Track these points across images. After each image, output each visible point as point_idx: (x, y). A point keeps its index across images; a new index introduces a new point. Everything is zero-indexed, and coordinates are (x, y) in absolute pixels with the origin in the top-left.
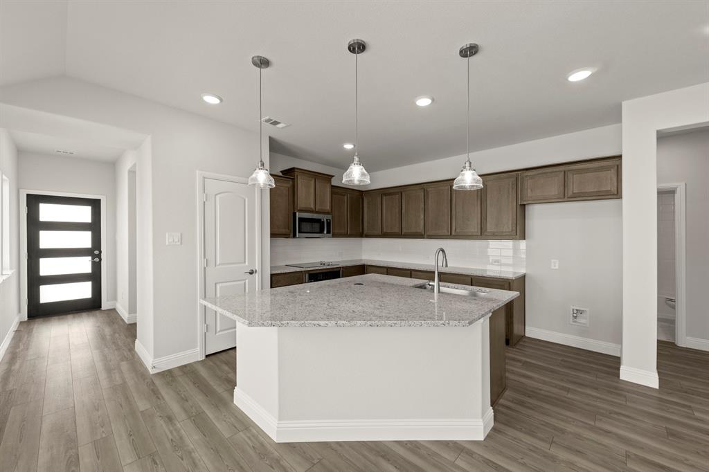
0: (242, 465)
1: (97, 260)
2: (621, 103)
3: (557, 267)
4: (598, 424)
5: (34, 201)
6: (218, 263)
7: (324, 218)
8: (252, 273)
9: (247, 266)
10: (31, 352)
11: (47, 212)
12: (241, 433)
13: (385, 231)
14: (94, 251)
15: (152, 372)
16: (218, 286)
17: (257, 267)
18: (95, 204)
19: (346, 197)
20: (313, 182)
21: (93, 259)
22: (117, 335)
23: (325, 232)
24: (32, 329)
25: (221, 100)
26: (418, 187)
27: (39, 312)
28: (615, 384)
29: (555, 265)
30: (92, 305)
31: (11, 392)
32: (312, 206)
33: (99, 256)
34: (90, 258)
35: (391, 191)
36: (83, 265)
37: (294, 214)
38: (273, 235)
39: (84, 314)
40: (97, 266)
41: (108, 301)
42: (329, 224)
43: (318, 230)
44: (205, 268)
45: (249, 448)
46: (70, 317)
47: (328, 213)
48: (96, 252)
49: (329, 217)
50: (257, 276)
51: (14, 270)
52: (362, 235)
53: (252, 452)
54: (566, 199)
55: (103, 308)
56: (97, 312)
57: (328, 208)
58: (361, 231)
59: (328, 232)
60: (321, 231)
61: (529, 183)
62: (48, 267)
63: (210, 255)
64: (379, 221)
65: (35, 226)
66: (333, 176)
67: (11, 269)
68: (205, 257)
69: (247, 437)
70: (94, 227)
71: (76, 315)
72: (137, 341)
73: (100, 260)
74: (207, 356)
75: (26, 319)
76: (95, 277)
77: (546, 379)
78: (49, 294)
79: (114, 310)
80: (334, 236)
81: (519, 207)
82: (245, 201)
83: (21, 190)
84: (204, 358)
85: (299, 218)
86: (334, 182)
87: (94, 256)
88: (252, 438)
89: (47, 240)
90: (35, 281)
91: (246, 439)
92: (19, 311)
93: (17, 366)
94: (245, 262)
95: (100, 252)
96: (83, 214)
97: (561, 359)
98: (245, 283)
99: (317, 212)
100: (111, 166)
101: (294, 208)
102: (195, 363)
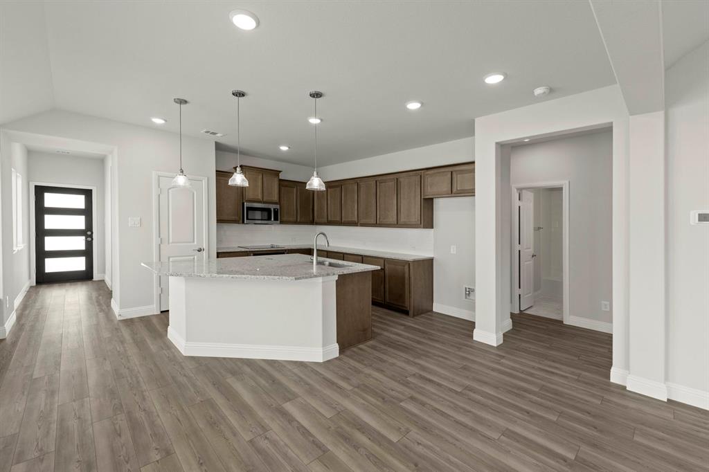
1: (89, 239)
2: (474, 120)
3: (455, 252)
4: (417, 361)
5: (40, 191)
6: (171, 241)
7: (272, 207)
8: (200, 250)
9: (196, 245)
10: (38, 305)
11: (51, 200)
12: (164, 351)
13: (329, 219)
14: (87, 232)
15: (119, 318)
16: (171, 259)
17: (205, 246)
18: (88, 193)
19: (295, 189)
20: (260, 177)
21: (86, 238)
22: (101, 297)
23: (273, 219)
24: (39, 292)
25: (166, 121)
26: (351, 182)
27: (44, 279)
28: (469, 343)
29: (453, 250)
30: (85, 276)
31: (23, 325)
32: (260, 197)
33: (91, 236)
34: (84, 238)
35: (333, 184)
36: (79, 243)
37: (243, 204)
38: (219, 221)
39: (79, 283)
40: (89, 244)
41: (98, 273)
42: (276, 212)
43: (266, 218)
44: (160, 245)
45: (165, 358)
46: (68, 284)
47: (276, 203)
48: (89, 233)
49: (278, 207)
50: (205, 254)
51: (26, 244)
52: (312, 222)
54: (453, 195)
55: (94, 280)
56: (90, 282)
57: (276, 198)
58: (311, 219)
59: (276, 219)
60: (269, 219)
61: (428, 180)
62: (51, 244)
63: (164, 235)
64: (326, 211)
65: (41, 211)
66: (280, 172)
67: (23, 243)
68: (160, 237)
70: (87, 212)
71: (72, 283)
72: (112, 300)
73: (92, 239)
74: (161, 312)
75: (35, 284)
76: (88, 253)
77: (409, 335)
78: (52, 266)
79: (103, 281)
80: (282, 223)
81: (422, 200)
82: (193, 194)
83: (31, 183)
84: (159, 313)
85: (247, 208)
86: (282, 176)
87: (87, 236)
89: (51, 222)
90: (42, 255)
92: (30, 278)
93: (27, 312)
94: (194, 242)
95: (92, 233)
96: (79, 202)
97: (442, 326)
98: (194, 258)
99: (264, 203)
100: (101, 161)
101: (243, 199)
102: (151, 316)
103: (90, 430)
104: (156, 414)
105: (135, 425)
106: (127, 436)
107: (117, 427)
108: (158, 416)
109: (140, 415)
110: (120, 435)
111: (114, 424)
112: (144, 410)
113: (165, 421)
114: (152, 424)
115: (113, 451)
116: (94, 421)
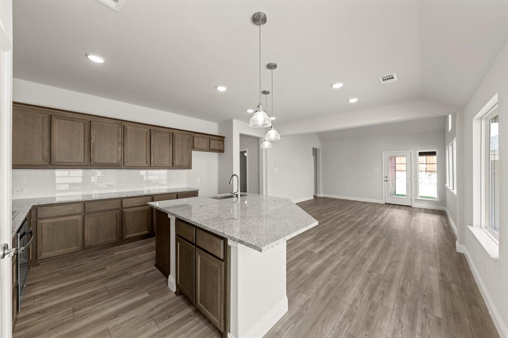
0: (312, 323)
45: (296, 326)
53: (300, 322)
54: (210, 150)
69: (286, 331)
88: (287, 326)
91: (288, 331)
103: (396, 306)
104: (359, 287)
105: (373, 290)
106: (380, 288)
107: (381, 296)
108: (359, 285)
109: (366, 293)
110: (383, 291)
111: (382, 299)
112: (362, 293)
113: (359, 281)
114: (365, 284)
115: (390, 288)
116: (392, 311)
